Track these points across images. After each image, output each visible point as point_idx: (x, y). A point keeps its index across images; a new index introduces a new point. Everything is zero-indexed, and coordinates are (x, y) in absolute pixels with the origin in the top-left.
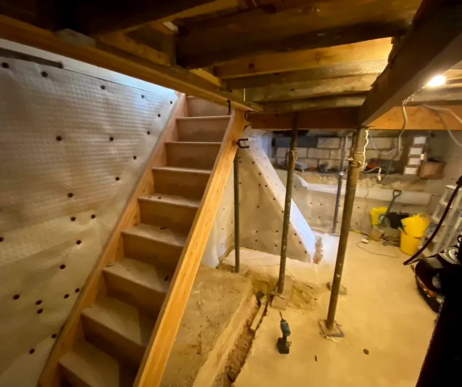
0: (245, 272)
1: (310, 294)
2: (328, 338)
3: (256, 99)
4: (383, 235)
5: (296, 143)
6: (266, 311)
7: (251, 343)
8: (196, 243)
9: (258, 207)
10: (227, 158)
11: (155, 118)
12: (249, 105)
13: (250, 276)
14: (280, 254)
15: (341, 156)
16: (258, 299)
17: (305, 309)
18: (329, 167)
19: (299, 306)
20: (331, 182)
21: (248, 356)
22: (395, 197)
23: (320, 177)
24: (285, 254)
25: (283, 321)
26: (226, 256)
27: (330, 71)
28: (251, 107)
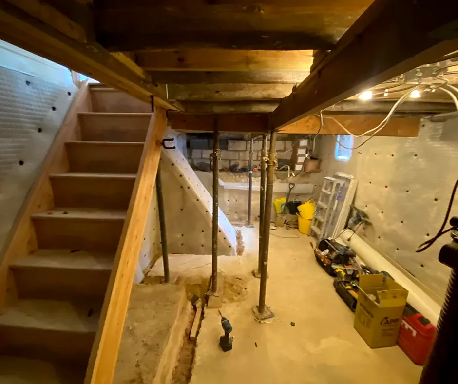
0: (176, 279)
1: (240, 285)
2: (262, 322)
3: (179, 98)
4: (286, 221)
5: (218, 145)
6: (203, 313)
7: (193, 352)
8: (127, 261)
9: (182, 209)
10: (152, 160)
11: (47, 111)
12: (172, 103)
13: (182, 282)
14: (211, 253)
15: (250, 157)
16: (193, 305)
17: (239, 300)
18: (239, 167)
19: (233, 299)
20: (243, 180)
21: (193, 367)
22: (291, 189)
23: (234, 177)
24: (216, 253)
25: (223, 319)
26: (151, 268)
27: (257, 76)
28: (174, 106)
